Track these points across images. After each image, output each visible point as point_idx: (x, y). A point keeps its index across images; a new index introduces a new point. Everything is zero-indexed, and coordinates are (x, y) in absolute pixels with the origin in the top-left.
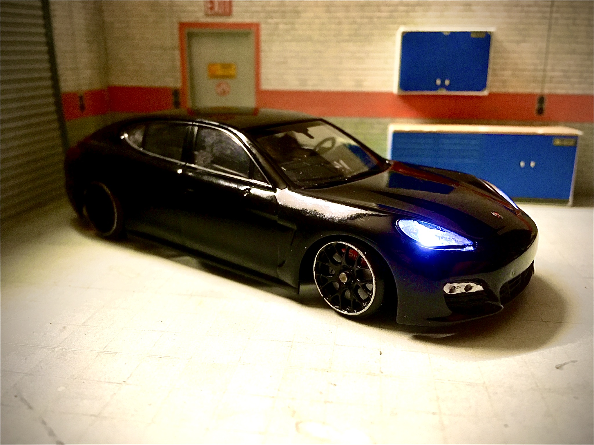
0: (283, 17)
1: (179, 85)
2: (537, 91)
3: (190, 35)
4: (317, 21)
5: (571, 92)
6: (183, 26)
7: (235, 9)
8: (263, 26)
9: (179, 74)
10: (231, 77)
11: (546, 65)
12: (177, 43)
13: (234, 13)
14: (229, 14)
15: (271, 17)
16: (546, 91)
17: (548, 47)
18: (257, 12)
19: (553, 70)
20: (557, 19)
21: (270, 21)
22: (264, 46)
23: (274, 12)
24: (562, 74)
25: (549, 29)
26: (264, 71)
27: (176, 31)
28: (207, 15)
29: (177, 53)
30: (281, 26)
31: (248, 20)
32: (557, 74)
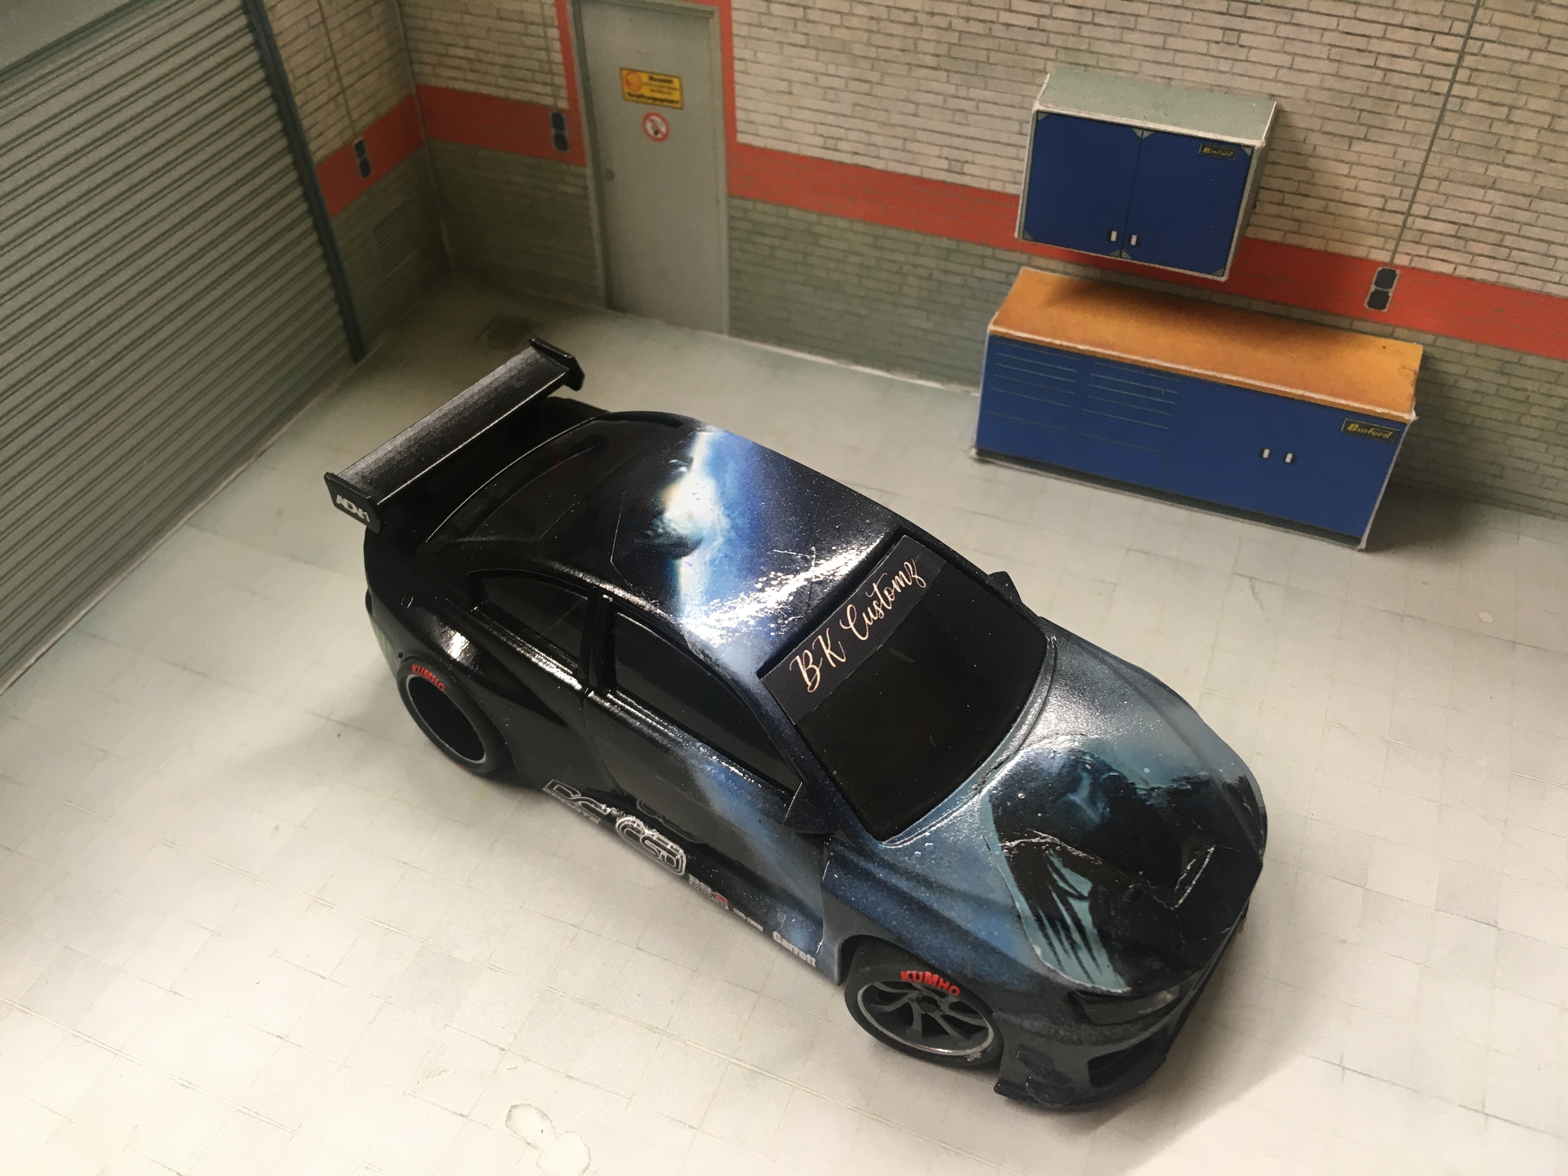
1: (563, 104)
2: (1379, 256)
5: (1463, 272)
9: (560, 80)
10: (671, 103)
11: (1412, 202)
12: (550, 12)
16: (1402, 260)
17: (1425, 163)
19: (1427, 217)
20: (1464, 99)
22: (740, 50)
24: (1452, 229)
26: (741, 102)
32: (1437, 227)
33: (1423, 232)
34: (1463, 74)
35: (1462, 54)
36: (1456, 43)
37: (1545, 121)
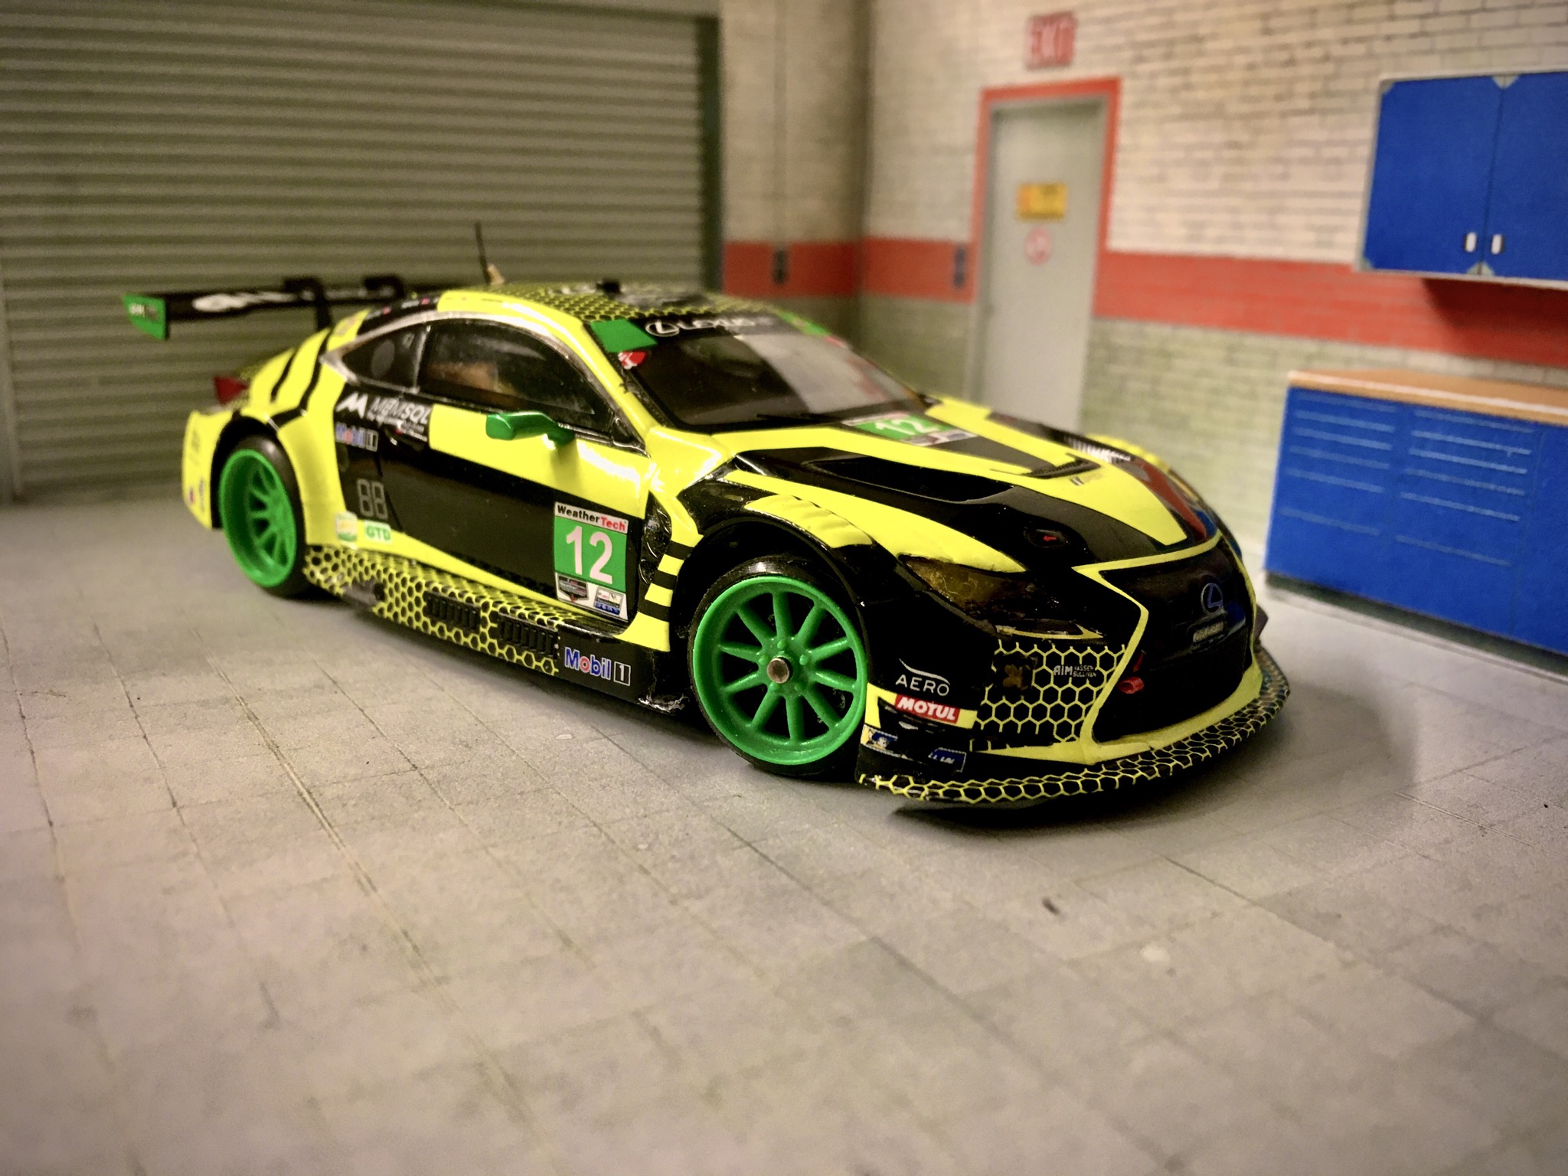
0: (1168, 56)
1: (966, 235)
3: (998, 117)
4: (1241, 60)
7: (1080, 46)
8: (1127, 85)
9: (967, 210)
10: (1055, 216)
12: (974, 138)
13: (1078, 58)
14: (1068, 59)
15: (1145, 60)
18: (1118, 48)
21: (1142, 68)
22: (1124, 138)
23: (1151, 44)
26: (1116, 201)
27: (975, 111)
28: (1031, 67)
29: (972, 159)
30: (1160, 82)
31: (1100, 73)
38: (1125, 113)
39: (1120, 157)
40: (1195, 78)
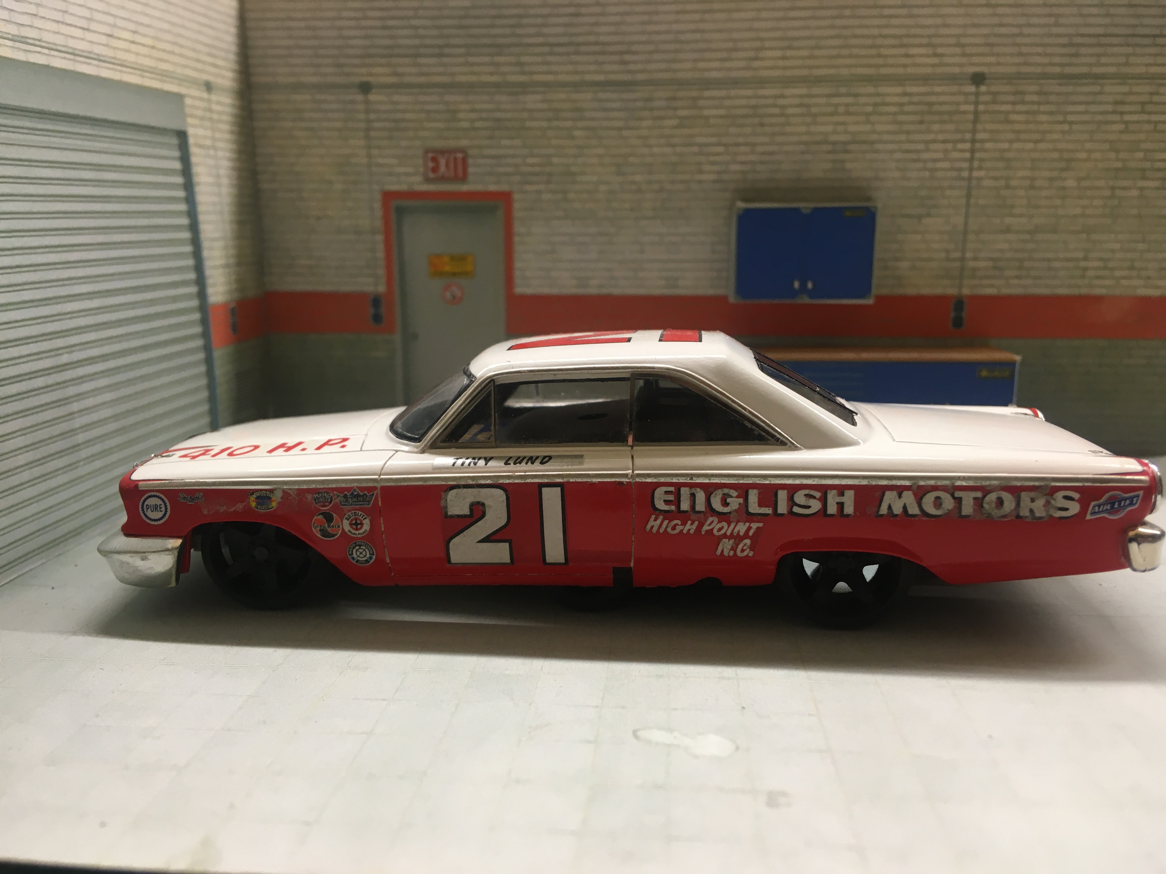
0: (549, 182)
1: (382, 289)
2: (952, 291)
3: (400, 211)
4: (604, 188)
5: (1005, 291)
6: (388, 196)
7: (471, 170)
8: (516, 196)
9: (381, 272)
10: (465, 274)
11: (964, 251)
12: (379, 223)
13: (470, 178)
14: (464, 178)
15: (530, 183)
16: (966, 291)
17: (966, 224)
18: (508, 174)
19: (975, 259)
20: (979, 179)
21: (529, 188)
22: (518, 228)
23: (535, 174)
24: (990, 264)
25: (969, 196)
26: (518, 265)
27: (377, 205)
28: (428, 180)
29: (380, 238)
30: (545, 196)
31: (492, 188)
32: (982, 264)
33: (974, 269)
34: (976, 164)
35: (973, 151)
36: (968, 146)
37: (1027, 183)
38: (518, 213)
39: (516, 239)
40: (571, 196)
